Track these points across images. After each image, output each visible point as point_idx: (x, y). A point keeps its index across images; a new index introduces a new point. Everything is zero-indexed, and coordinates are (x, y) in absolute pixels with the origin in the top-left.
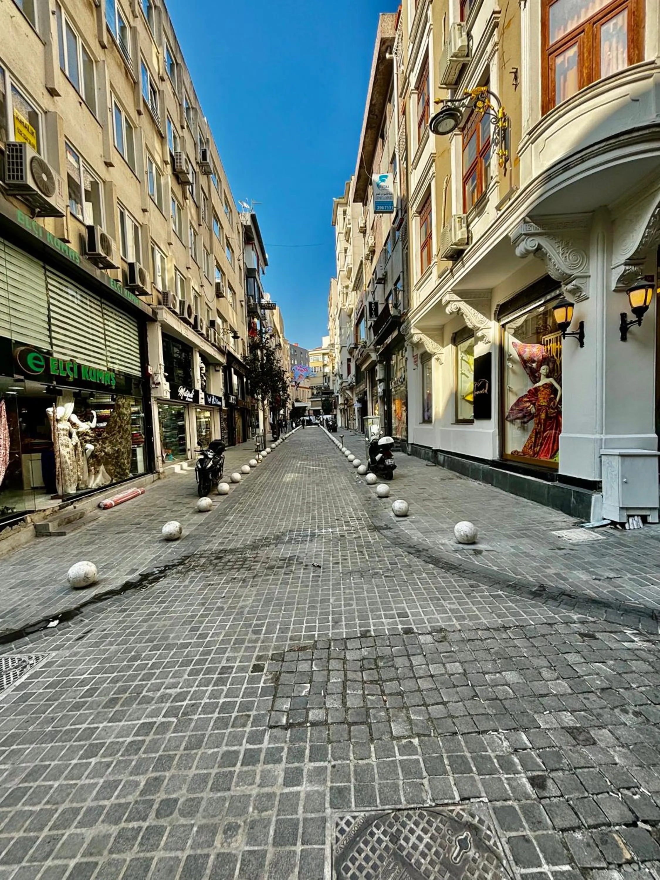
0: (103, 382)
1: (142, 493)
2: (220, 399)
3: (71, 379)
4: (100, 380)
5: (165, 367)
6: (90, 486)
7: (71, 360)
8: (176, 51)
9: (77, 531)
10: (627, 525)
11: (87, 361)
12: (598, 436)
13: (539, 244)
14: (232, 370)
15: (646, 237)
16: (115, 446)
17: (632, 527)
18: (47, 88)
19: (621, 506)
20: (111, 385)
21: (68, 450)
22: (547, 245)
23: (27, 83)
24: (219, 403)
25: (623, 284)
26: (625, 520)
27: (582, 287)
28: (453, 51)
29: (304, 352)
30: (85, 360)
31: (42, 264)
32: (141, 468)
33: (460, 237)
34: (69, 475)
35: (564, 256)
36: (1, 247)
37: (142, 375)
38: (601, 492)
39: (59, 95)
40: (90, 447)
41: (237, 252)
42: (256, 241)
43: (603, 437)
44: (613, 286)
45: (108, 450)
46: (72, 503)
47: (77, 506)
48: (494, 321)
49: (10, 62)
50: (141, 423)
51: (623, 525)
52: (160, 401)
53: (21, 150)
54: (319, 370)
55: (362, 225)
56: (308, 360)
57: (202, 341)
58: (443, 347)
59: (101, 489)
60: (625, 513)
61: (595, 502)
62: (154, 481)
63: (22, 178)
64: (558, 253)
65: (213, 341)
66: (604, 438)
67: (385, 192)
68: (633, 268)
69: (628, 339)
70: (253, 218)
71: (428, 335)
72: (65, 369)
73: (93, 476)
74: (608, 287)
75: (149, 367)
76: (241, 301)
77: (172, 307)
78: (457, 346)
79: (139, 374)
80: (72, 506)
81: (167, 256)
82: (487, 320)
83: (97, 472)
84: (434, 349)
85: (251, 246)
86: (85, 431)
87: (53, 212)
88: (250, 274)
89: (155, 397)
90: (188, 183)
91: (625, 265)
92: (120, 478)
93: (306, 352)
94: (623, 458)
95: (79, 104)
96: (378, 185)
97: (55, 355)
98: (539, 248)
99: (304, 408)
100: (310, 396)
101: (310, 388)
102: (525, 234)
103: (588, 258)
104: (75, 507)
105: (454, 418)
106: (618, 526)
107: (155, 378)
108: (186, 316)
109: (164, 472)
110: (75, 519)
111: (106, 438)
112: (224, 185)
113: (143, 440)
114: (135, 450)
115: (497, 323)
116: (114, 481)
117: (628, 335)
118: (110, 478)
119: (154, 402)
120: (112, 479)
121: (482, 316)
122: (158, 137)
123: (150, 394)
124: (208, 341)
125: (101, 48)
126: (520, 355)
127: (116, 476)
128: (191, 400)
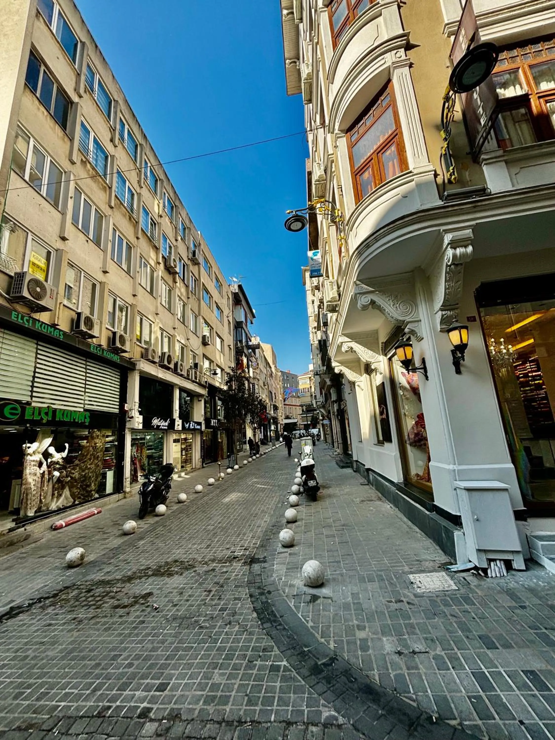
0: (76, 421)
1: (98, 513)
2: (199, 424)
3: (44, 421)
4: (74, 420)
5: (140, 404)
6: (50, 509)
7: (48, 407)
8: (175, 199)
9: (9, 555)
10: (489, 571)
11: (65, 405)
12: (451, 467)
13: (371, 300)
14: (217, 398)
15: (448, 289)
16: (83, 471)
17: (494, 575)
18: (60, 237)
19: (477, 548)
20: (85, 422)
21: (35, 478)
22: (379, 300)
23: (44, 237)
24: (198, 427)
25: (446, 325)
26: (485, 566)
27: (416, 330)
28: (316, 178)
29: (295, 377)
30: (62, 405)
31: (36, 342)
32: (109, 488)
33: (332, 296)
34: (31, 499)
35: (395, 306)
36: (1, 334)
37: (120, 411)
38: (462, 528)
39: (67, 240)
40: (57, 474)
41: (226, 311)
42: (244, 302)
43: (456, 467)
44: (439, 328)
45: (76, 475)
46: (23, 526)
47: (27, 528)
48: (382, 356)
49: (32, 228)
50: (113, 451)
51: (485, 571)
52: (133, 431)
53: (23, 276)
54: (307, 390)
55: (316, 284)
56: (298, 383)
57: (182, 380)
58: (361, 376)
59: (60, 510)
60: (484, 557)
61: (457, 541)
62: (118, 501)
63: (20, 293)
64: (390, 305)
65: (193, 379)
66: (456, 469)
67: (317, 263)
68: (449, 312)
69: (462, 372)
70: (240, 287)
71: (347, 367)
72: (40, 414)
73: (55, 499)
74: (434, 329)
75: (126, 405)
76: (229, 346)
77: (151, 358)
78: (370, 375)
79: (117, 411)
80: (23, 529)
81: (154, 323)
82: (377, 355)
83: (60, 495)
84: (355, 378)
85: (239, 306)
86: (56, 461)
87: (44, 309)
88: (238, 326)
89: (129, 428)
90: (176, 273)
91: (442, 311)
92: (83, 499)
93: (296, 376)
94: (470, 492)
95: (86, 242)
96: (312, 259)
97: (33, 404)
98: (373, 302)
99: (295, 424)
100: (301, 412)
101: (300, 406)
102: (358, 293)
103: (416, 306)
104: (25, 530)
105: (376, 438)
106: (480, 572)
107: (130, 413)
108: (166, 363)
109: (130, 492)
110: (19, 541)
111: (77, 465)
112: (214, 269)
113: (114, 464)
114: (106, 473)
115: (384, 357)
116: (77, 502)
117: (462, 369)
118: (72, 500)
119: (128, 432)
120: (75, 501)
121: (372, 352)
122: (153, 249)
123: (125, 425)
124: (189, 379)
125: (110, 209)
126: (409, 383)
127: (79, 498)
128: (166, 428)
